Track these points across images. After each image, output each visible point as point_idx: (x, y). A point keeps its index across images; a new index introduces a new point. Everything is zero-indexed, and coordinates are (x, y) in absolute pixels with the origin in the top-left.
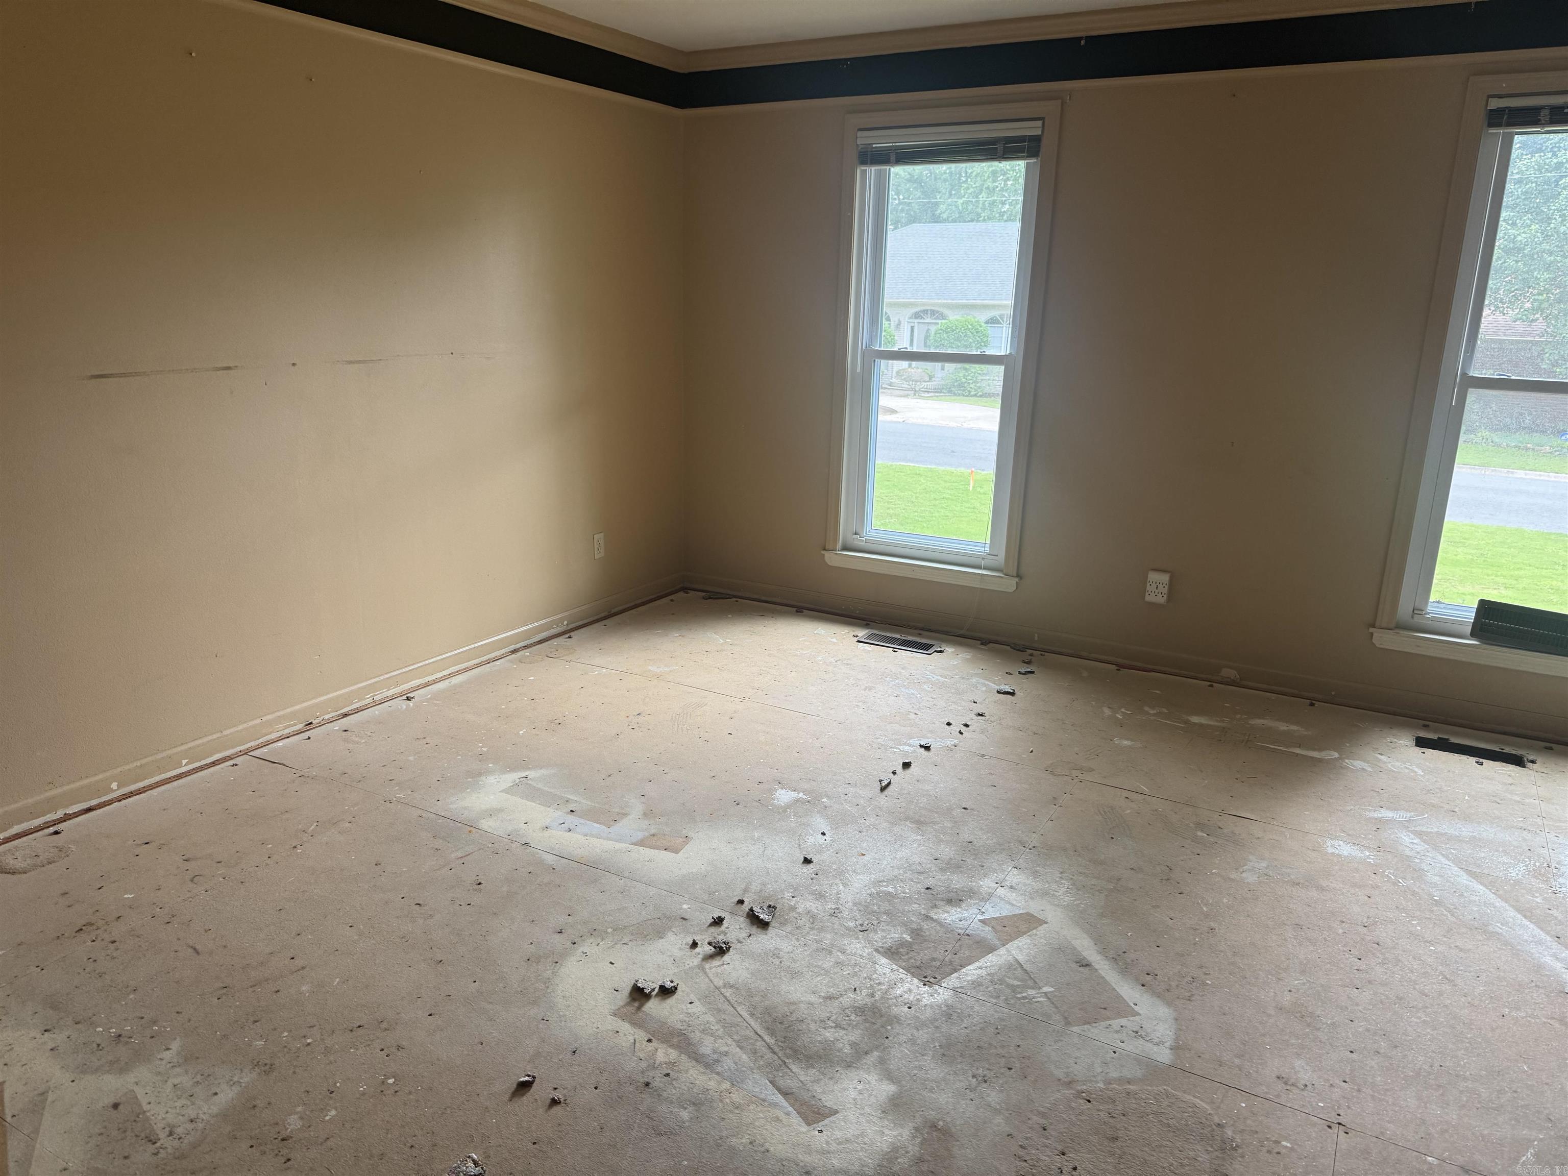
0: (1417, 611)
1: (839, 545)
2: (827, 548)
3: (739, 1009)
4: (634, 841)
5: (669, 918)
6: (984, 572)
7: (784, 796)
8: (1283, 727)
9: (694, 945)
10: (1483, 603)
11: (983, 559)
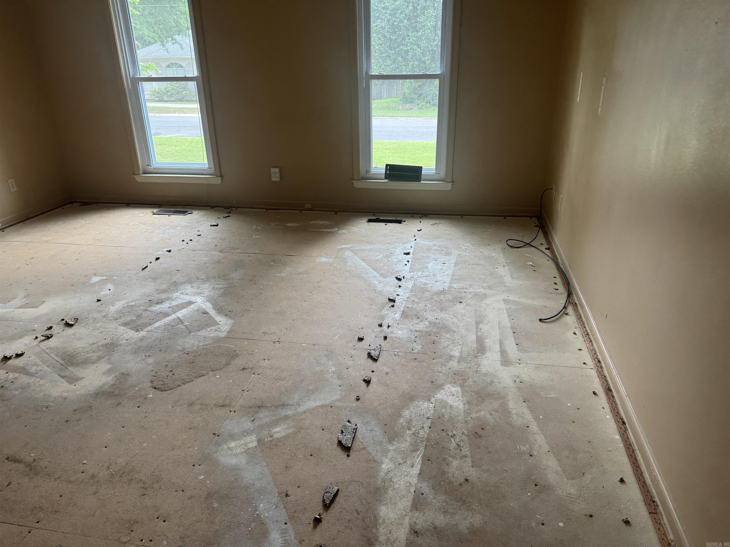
0: (368, 171)
1: (141, 171)
2: (135, 173)
3: (51, 355)
4: (17, 307)
5: (27, 331)
6: (206, 176)
7: (95, 279)
8: (321, 222)
9: (37, 338)
10: (387, 165)
11: (205, 170)
